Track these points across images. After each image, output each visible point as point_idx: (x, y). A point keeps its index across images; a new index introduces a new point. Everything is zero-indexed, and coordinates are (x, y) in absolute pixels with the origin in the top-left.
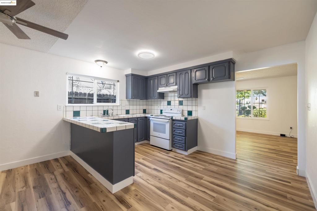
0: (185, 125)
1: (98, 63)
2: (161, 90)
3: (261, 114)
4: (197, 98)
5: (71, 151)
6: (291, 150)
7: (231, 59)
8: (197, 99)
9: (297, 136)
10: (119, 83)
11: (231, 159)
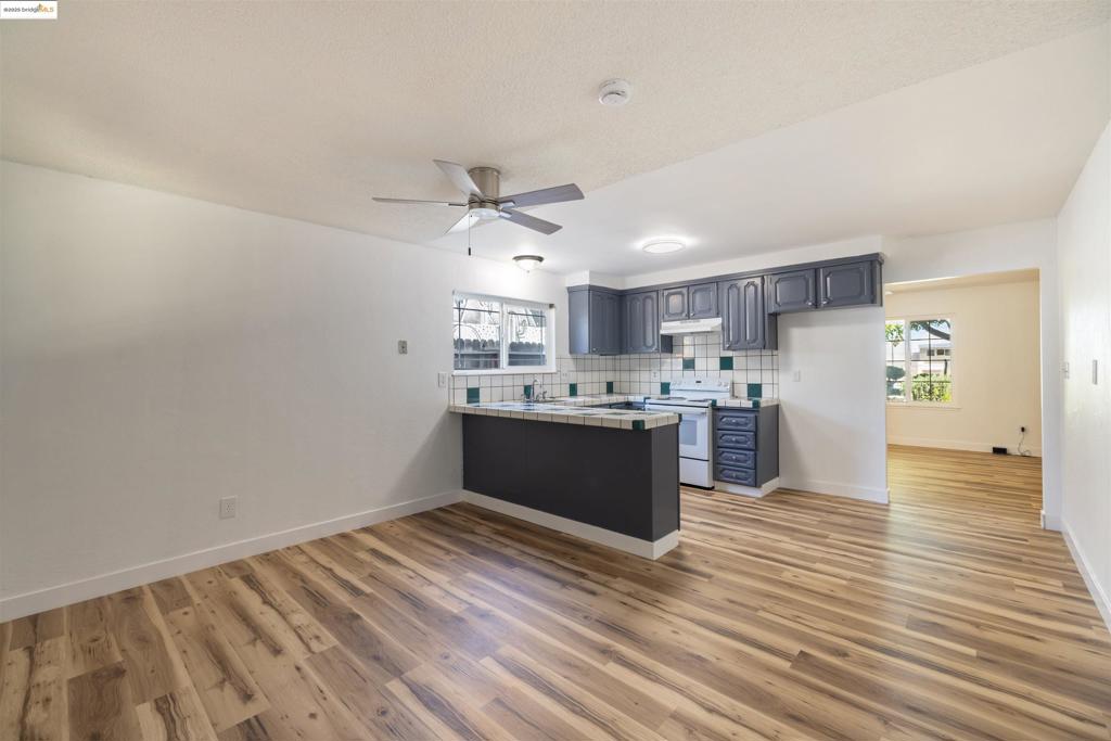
0: (753, 421)
1: (522, 262)
2: (668, 328)
3: (931, 392)
4: (777, 349)
5: (465, 491)
6: (1026, 483)
7: (877, 254)
8: (775, 352)
9: (1040, 451)
10: (553, 310)
11: (876, 504)
